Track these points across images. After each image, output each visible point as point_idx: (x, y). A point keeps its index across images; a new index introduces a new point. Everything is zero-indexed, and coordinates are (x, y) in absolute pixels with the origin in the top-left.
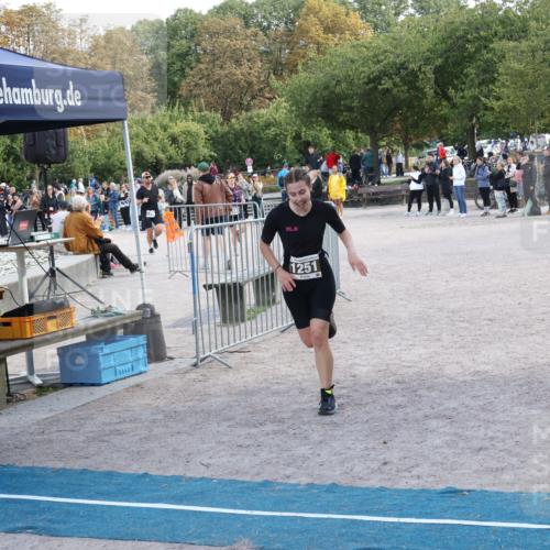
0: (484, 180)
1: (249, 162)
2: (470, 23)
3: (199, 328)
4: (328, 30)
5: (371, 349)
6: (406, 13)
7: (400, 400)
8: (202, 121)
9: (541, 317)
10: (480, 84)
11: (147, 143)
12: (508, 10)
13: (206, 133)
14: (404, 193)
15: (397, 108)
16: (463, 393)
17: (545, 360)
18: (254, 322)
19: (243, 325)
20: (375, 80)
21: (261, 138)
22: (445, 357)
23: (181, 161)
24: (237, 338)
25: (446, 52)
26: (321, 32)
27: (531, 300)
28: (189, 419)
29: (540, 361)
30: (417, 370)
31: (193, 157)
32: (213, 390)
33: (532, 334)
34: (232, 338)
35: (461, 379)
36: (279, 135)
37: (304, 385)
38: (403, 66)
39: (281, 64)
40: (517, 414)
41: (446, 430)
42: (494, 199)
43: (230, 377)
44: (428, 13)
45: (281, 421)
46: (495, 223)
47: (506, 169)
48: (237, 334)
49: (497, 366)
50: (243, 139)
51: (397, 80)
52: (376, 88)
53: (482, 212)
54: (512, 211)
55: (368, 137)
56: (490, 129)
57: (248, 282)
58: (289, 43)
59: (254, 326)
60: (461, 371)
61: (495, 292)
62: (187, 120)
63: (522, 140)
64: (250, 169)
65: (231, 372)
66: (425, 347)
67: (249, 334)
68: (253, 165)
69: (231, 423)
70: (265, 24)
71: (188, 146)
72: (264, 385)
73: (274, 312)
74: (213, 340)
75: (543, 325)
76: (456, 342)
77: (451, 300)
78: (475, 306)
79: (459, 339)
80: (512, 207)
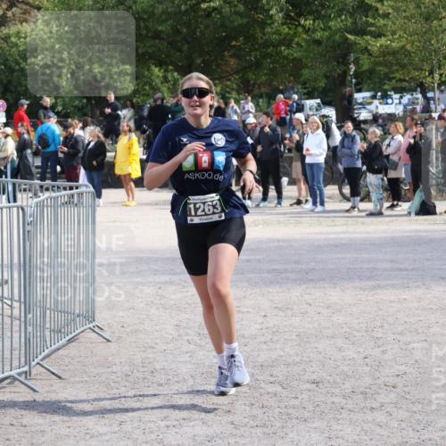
5: (121, 423)
9: (391, 381)
27: (384, 352)
61: (334, 337)
64: (2, 119)
68: (7, 111)
75: (392, 395)
76: (254, 417)
77: (264, 347)
78: (298, 359)
79: (259, 412)
80: (394, 200)
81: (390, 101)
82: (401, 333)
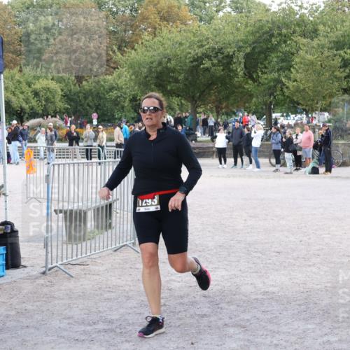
0: (277, 144)
1: (95, 116)
2: (273, 23)
3: (49, 244)
4: (164, 19)
6: (224, 11)
7: (205, 310)
8: (60, 80)
9: (317, 252)
10: (278, 70)
11: (14, 95)
12: (302, 16)
13: (62, 90)
14: (214, 149)
15: (213, 84)
16: (255, 308)
17: (319, 287)
18: (93, 241)
19: (84, 244)
20: (198, 60)
21: (106, 98)
22: (242, 279)
23: (41, 112)
24: (79, 253)
25: (253, 43)
26: (158, 20)
27: (310, 239)
28: (36, 316)
29: (315, 286)
30: (220, 287)
31: (51, 108)
32: (57, 294)
33: (310, 266)
34: (75, 253)
35: (254, 297)
36: (119, 97)
37: (130, 294)
38: (220, 51)
39: (125, 41)
40: (296, 327)
41: (241, 336)
42: (284, 159)
43: (71, 284)
44: (241, 12)
45: (111, 322)
46: (284, 177)
47: (294, 137)
48: (79, 250)
49: (282, 288)
50: (90, 98)
51: (215, 61)
52: (198, 66)
53: (274, 169)
54: (297, 169)
55: (189, 104)
56: (283, 105)
57: (90, 209)
58: (132, 26)
59: (93, 245)
60: (253, 290)
61: (282, 231)
62: (47, 79)
63: (307, 116)
64: (95, 122)
65: (72, 281)
66: (227, 270)
67: (88, 251)
68: (98, 119)
69: (71, 321)
70: (115, 9)
71: (47, 100)
72: (99, 292)
73: (110, 235)
74: (60, 254)
75: (319, 259)
76: (251, 268)
77: (248, 235)
78: (266, 241)
79: (253, 266)
80: (297, 166)
81: (289, 118)
82: (316, 230)
